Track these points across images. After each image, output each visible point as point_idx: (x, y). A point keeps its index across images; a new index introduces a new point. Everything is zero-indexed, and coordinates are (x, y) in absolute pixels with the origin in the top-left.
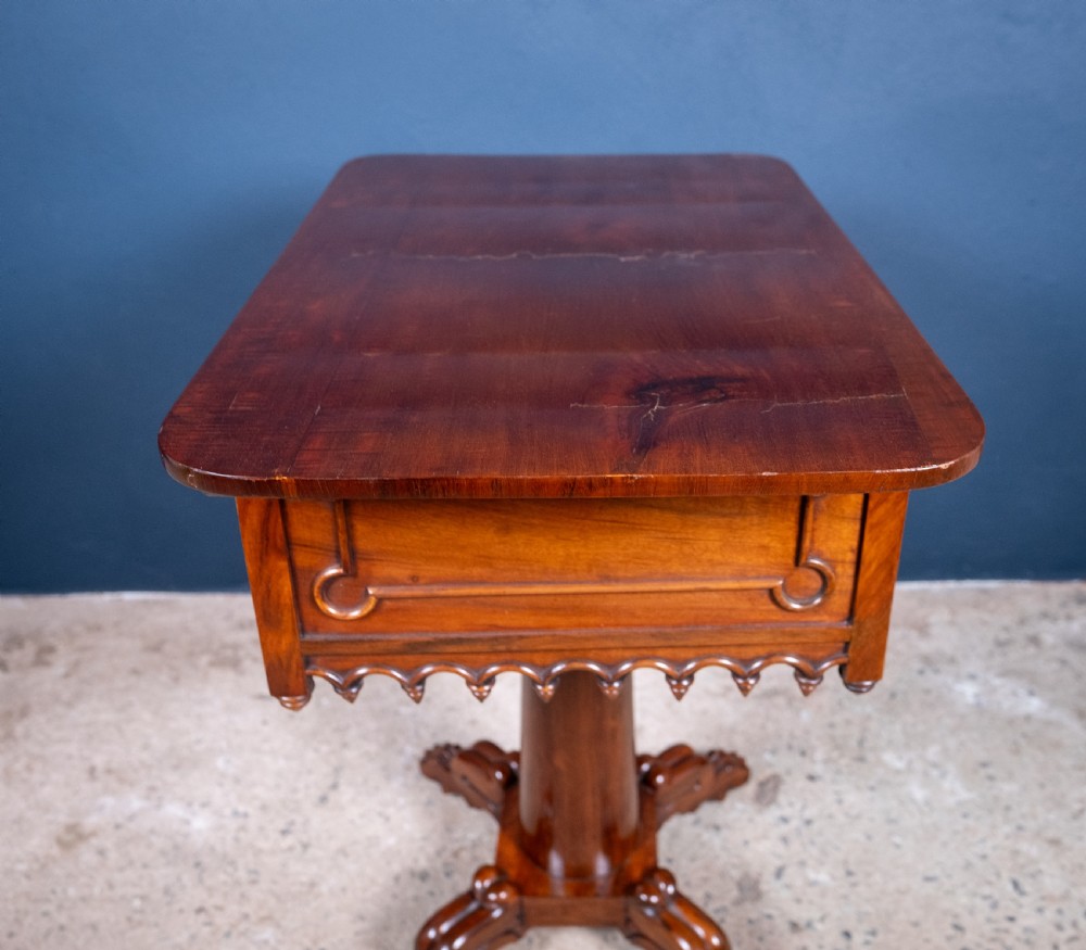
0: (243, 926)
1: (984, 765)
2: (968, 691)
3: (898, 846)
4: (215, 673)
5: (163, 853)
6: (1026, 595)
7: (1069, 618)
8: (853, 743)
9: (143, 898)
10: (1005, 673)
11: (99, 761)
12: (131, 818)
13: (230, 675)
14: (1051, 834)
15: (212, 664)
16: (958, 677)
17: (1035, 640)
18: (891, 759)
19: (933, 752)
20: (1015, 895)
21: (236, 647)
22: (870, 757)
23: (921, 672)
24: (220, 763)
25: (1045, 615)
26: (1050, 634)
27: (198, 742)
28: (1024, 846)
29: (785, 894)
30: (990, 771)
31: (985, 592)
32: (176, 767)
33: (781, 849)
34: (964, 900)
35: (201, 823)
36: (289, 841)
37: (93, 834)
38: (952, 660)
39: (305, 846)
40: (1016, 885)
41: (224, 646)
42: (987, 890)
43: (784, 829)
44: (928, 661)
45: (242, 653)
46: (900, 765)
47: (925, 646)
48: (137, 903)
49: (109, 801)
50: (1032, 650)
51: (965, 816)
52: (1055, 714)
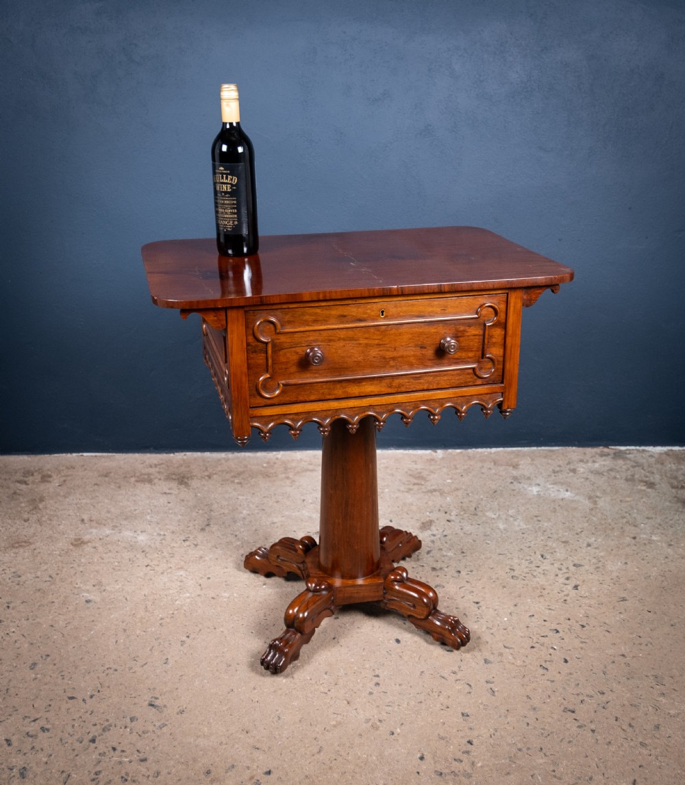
0: (169, 571)
1: (536, 516)
2: (535, 490)
3: (489, 544)
4: (138, 484)
5: (125, 548)
6: (574, 452)
7: (594, 462)
8: (473, 509)
9: (119, 562)
10: (555, 483)
11: (85, 517)
12: (107, 536)
13: (148, 485)
14: (564, 539)
15: (137, 481)
16: (531, 484)
17: (574, 471)
18: (490, 514)
19: (511, 512)
20: (542, 559)
21: (149, 474)
22: (480, 514)
23: (512, 483)
24: (148, 517)
25: (581, 461)
26: (581, 468)
27: (135, 510)
28: (550, 544)
29: (431, 559)
30: (539, 518)
31: (552, 451)
32: (126, 519)
33: (431, 544)
34: (516, 561)
35: (142, 538)
36: (188, 543)
37: (89, 542)
38: (529, 478)
39: (196, 545)
40: (542, 556)
41: (142, 474)
42: (528, 558)
43: (433, 538)
44: (515, 478)
45: (152, 477)
46: (494, 516)
47: (515, 473)
48: (116, 563)
49: (94, 531)
50: (571, 474)
51: (523, 533)
52: (577, 498)
